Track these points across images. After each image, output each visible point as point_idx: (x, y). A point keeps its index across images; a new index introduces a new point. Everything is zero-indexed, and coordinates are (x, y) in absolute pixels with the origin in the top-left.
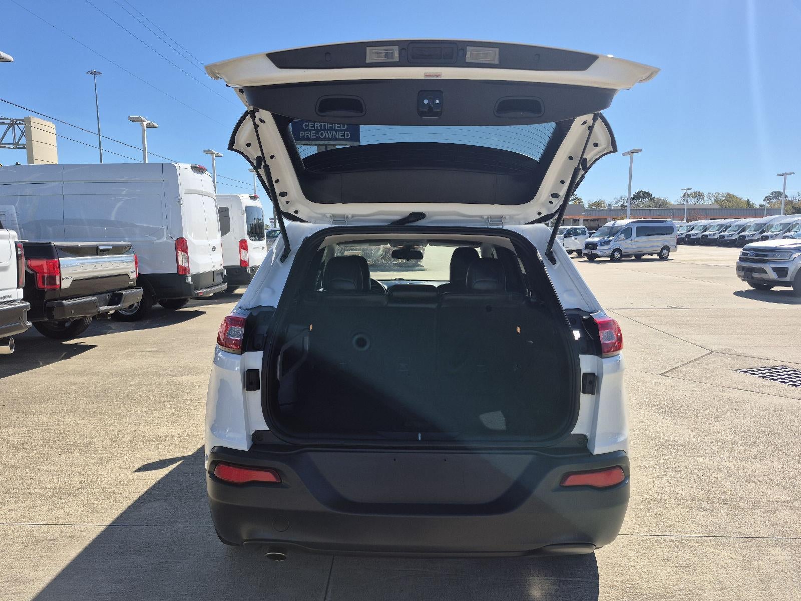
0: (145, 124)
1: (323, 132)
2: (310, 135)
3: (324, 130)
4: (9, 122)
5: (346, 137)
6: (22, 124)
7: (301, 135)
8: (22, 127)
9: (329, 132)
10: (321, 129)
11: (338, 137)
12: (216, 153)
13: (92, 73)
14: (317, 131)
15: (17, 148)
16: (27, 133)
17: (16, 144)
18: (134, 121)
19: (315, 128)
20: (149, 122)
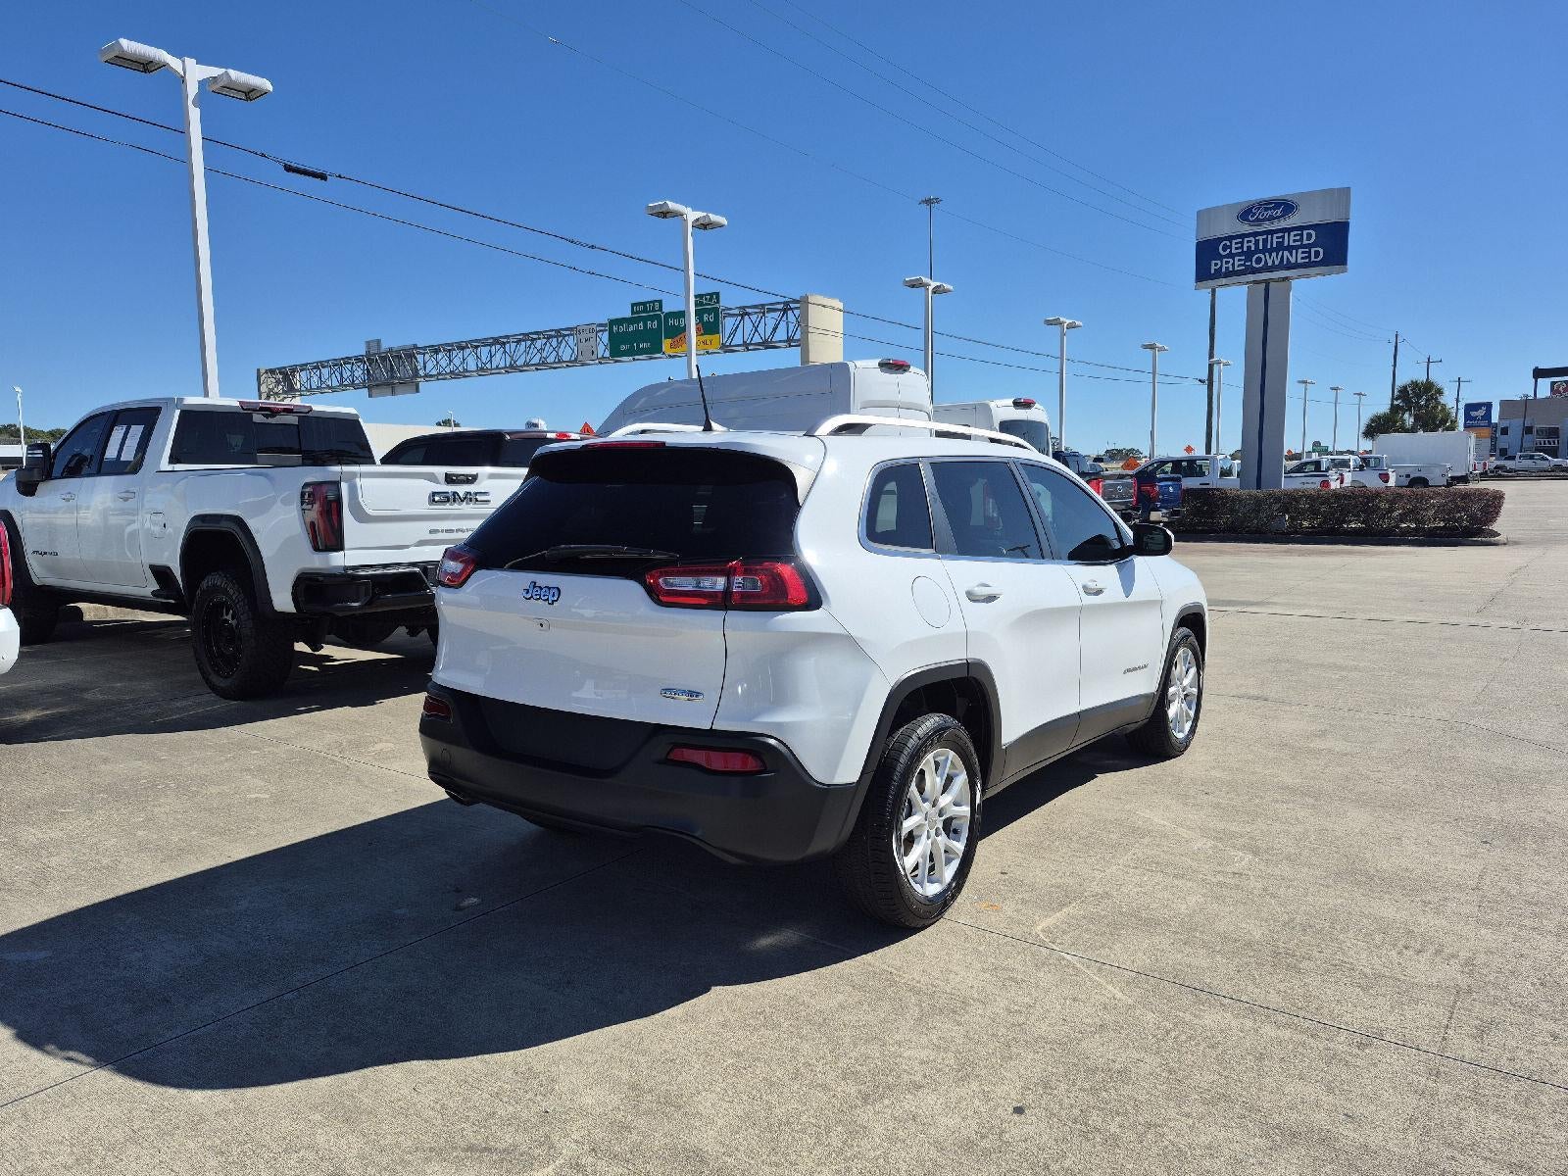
0: (931, 288)
1: (1262, 256)
2: (1233, 264)
3: (1263, 252)
4: (781, 306)
5: (1313, 259)
6: (796, 308)
7: (1213, 268)
8: (797, 312)
9: (1274, 254)
10: (1257, 250)
11: (1293, 260)
12: (1068, 321)
13: (929, 202)
14: (1249, 254)
15: (790, 346)
16: (803, 322)
17: (789, 341)
18: (913, 286)
19: (1245, 249)
20: (938, 284)
